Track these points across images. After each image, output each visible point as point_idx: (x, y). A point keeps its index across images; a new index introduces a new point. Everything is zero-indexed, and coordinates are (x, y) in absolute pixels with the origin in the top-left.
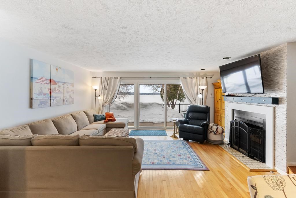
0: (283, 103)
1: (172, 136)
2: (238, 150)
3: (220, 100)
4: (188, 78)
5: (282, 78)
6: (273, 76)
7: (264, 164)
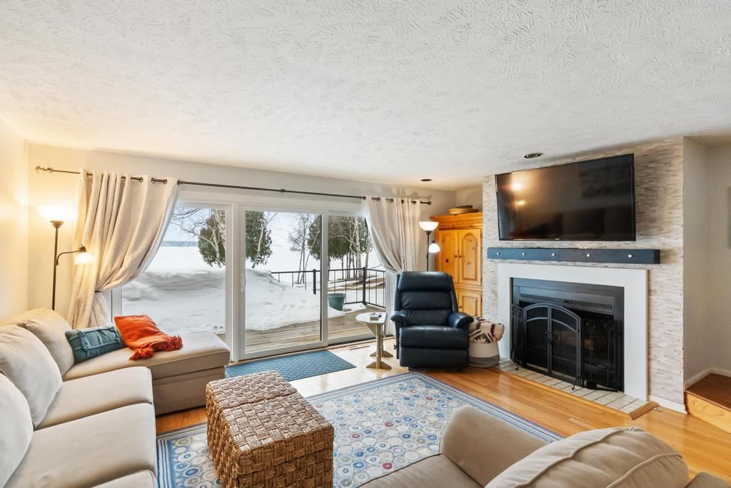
0: (675, 261)
1: (372, 366)
2: (549, 374)
3: (456, 256)
4: (383, 199)
5: (671, 208)
6: (643, 204)
7: (619, 394)
